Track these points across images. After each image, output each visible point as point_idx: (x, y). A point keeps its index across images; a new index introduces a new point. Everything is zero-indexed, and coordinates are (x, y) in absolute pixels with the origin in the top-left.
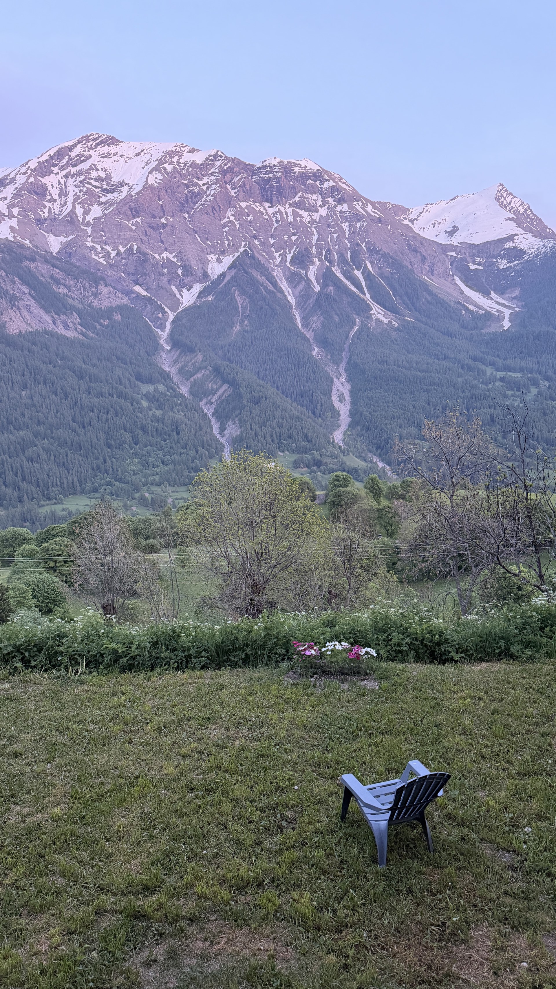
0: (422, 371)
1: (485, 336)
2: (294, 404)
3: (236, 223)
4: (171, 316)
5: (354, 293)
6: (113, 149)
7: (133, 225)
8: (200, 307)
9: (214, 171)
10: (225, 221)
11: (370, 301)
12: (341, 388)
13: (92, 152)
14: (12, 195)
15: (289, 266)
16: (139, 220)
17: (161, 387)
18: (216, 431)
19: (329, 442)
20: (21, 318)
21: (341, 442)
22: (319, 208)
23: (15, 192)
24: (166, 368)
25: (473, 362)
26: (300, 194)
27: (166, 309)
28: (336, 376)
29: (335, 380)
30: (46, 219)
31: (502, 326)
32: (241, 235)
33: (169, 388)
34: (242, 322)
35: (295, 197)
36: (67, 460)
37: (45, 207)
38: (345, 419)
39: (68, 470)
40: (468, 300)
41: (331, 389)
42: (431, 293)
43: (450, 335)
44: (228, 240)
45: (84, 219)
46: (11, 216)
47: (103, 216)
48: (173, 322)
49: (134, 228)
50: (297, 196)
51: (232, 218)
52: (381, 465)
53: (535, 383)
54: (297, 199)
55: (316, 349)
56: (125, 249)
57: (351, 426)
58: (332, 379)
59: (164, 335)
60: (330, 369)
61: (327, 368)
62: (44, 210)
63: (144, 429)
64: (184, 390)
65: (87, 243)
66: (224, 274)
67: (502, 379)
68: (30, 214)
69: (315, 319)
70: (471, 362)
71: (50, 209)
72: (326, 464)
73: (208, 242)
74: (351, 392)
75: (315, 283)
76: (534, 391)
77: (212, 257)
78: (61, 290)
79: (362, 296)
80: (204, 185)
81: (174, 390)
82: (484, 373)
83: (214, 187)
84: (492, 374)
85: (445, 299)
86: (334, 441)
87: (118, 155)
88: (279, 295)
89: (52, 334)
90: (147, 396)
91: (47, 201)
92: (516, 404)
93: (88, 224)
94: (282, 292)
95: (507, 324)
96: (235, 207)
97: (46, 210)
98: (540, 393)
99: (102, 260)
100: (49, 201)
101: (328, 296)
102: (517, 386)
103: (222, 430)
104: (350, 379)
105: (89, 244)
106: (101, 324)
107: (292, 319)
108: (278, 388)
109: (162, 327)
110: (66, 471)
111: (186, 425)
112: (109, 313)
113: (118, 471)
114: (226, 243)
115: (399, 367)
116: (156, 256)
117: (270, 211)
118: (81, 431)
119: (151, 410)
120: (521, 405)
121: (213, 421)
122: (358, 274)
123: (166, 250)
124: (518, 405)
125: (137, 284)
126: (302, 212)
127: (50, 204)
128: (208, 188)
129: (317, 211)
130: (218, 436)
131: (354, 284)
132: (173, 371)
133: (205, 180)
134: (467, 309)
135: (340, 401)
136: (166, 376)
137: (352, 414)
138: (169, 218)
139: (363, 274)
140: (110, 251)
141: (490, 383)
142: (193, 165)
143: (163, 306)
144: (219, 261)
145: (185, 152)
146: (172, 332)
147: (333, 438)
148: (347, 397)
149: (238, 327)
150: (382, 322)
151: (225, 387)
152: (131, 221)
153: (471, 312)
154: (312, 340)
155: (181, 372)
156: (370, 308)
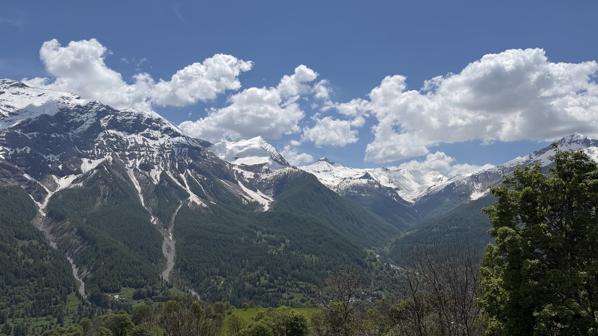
0: (220, 233)
1: (255, 214)
2: (136, 254)
3: (104, 141)
4: (50, 195)
5: (180, 187)
6: (21, 90)
7: (30, 136)
8: (72, 189)
9: (93, 111)
10: (96, 139)
11: (190, 192)
12: (169, 243)
13: (5, 90)
15: (138, 168)
16: (35, 134)
17: (35, 242)
18: (75, 273)
19: (159, 279)
21: (167, 278)
22: (159, 138)
24: (41, 229)
25: (250, 229)
26: (148, 129)
27: (47, 190)
28: (166, 235)
29: (165, 238)
31: (264, 209)
32: (107, 148)
33: (41, 242)
34: (102, 201)
35: (144, 130)
38: (171, 264)
40: (246, 194)
41: (162, 244)
42: (225, 189)
43: (237, 213)
44: (97, 150)
47: (7, 129)
48: (51, 199)
49: (30, 138)
50: (146, 130)
51: (102, 139)
52: (194, 293)
53: (283, 241)
54: (145, 132)
55: (153, 218)
56: (21, 150)
57: (176, 267)
58: (163, 237)
59: (42, 206)
60: (162, 231)
61: (160, 230)
63: (16, 274)
64: (53, 245)
66: (92, 170)
67: (266, 239)
69: (153, 200)
70: (248, 228)
72: (156, 294)
73: (83, 151)
74: (176, 245)
75: (154, 179)
76: (283, 245)
77: (85, 160)
79: (184, 188)
80: (84, 118)
81: (46, 244)
82: (256, 235)
83: (91, 119)
84: (260, 235)
85: (233, 193)
86: (162, 278)
87: (25, 94)
88: (129, 185)
90: (22, 249)
92: (274, 253)
94: (132, 183)
95: (266, 208)
96: (105, 132)
98: (286, 247)
101: (163, 187)
102: (274, 243)
103: (79, 273)
104: (175, 237)
107: (138, 200)
108: (125, 243)
109: (41, 201)
111: (51, 269)
114: (96, 152)
115: (207, 230)
116: (44, 156)
117: (128, 137)
119: (24, 259)
120: (276, 253)
121: (74, 267)
122: (182, 176)
123: (52, 153)
124: (275, 254)
125: (27, 173)
126: (148, 140)
128: (87, 120)
129: (157, 140)
130: (76, 277)
131: (179, 181)
132: (47, 231)
133: (86, 115)
134: (245, 199)
135: (168, 252)
136: (40, 235)
137: (176, 260)
138: (57, 134)
139: (185, 176)
140: (9, 151)
141: (259, 241)
142: (79, 106)
143: (44, 187)
144: (90, 162)
145: (74, 98)
146: (49, 204)
147: (162, 276)
148: (173, 248)
149: (99, 203)
150: (196, 204)
152: (29, 134)
153: (248, 201)
154: (150, 213)
155: (51, 232)
156: (189, 195)
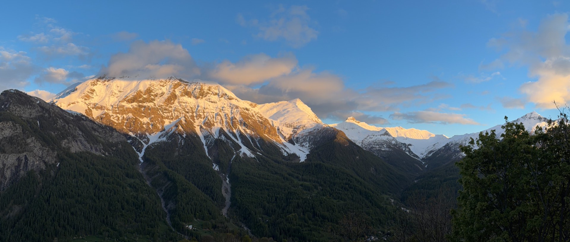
0: (265, 179)
1: (293, 164)
2: (203, 193)
3: (179, 106)
4: (145, 146)
5: (233, 140)
8: (159, 143)
10: (174, 105)
11: (241, 145)
12: (226, 186)
15: (203, 126)
16: (134, 104)
17: (137, 181)
18: (163, 205)
19: (220, 215)
20: (77, 145)
21: (226, 215)
22: (217, 101)
24: (140, 171)
25: (289, 176)
26: (209, 95)
27: (143, 143)
28: (224, 179)
29: (223, 181)
32: (180, 111)
33: (141, 181)
34: (179, 151)
36: (89, 215)
38: (228, 202)
39: (89, 221)
40: (286, 147)
41: (221, 187)
43: (278, 163)
48: (146, 149)
51: (177, 104)
52: (245, 228)
53: (316, 188)
54: (207, 97)
55: (215, 166)
57: (231, 206)
59: (141, 155)
60: (221, 176)
63: (127, 202)
64: (148, 183)
66: (172, 128)
67: (302, 185)
69: (215, 150)
70: (287, 176)
72: (218, 227)
73: (164, 114)
74: (231, 188)
75: (215, 134)
76: (316, 191)
77: (166, 121)
78: (96, 134)
79: (237, 141)
80: (165, 89)
81: (144, 183)
82: (294, 182)
83: (169, 90)
84: (297, 182)
85: (275, 146)
86: (222, 214)
88: (197, 139)
89: (90, 153)
90: (130, 185)
92: (308, 198)
94: (199, 137)
95: (303, 159)
96: (179, 99)
98: (318, 192)
99: (115, 121)
101: (221, 141)
102: (308, 189)
103: (166, 205)
104: (231, 181)
106: (112, 150)
107: (204, 151)
108: (195, 184)
109: (140, 151)
110: (88, 221)
111: (149, 201)
112: (116, 145)
113: (112, 224)
114: (173, 114)
115: (254, 176)
116: (141, 119)
117: (195, 101)
118: (97, 201)
119: (131, 192)
120: (310, 198)
121: (162, 200)
122: (235, 131)
123: (145, 116)
124: (309, 198)
125: (131, 131)
126: (210, 103)
128: (166, 91)
129: (216, 103)
130: (164, 208)
131: (233, 136)
132: (144, 173)
133: (166, 87)
134: (285, 151)
135: (226, 192)
136: (140, 175)
137: (232, 200)
138: (147, 103)
139: (237, 131)
140: (120, 117)
141: (297, 187)
142: (161, 81)
143: (141, 141)
144: (170, 122)
146: (145, 153)
147: (222, 212)
148: (229, 190)
150: (246, 154)
151: (169, 183)
153: (287, 153)
154: (212, 161)
155: (147, 174)
156: (241, 147)
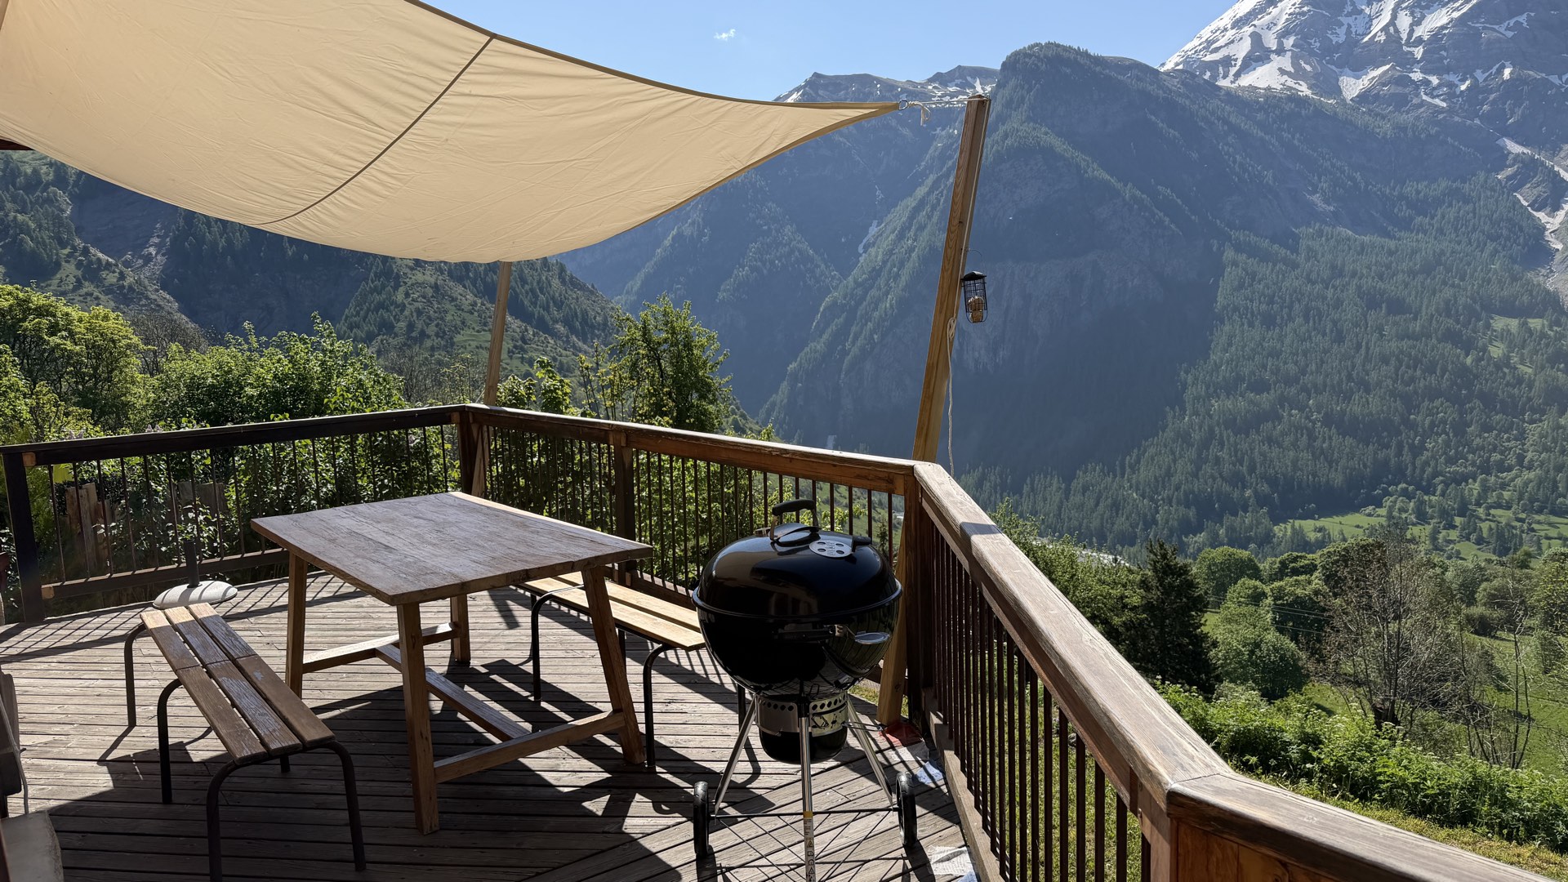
7: (1508, 29)
14: (1287, 16)
16: (1522, 19)
23: (1292, 10)
24: (1551, 285)
30: (1339, 45)
37: (1341, 25)
45: (1411, 32)
46: (1280, 51)
47: (1448, 24)
49: (1510, 34)
56: (1487, 74)
59: (1552, 223)
62: (1338, 31)
65: (1411, 75)
68: (1313, 41)
71: (1349, 26)
91: (1346, 16)
93: (1419, 41)
97: (1342, 31)
99: (1439, 102)
100: (1349, 15)
105: (1417, 76)
109: (1548, 208)
125: (1508, 135)
127: (1350, 20)
140: (1457, 82)
143: (1556, 169)
152: (1506, 24)
